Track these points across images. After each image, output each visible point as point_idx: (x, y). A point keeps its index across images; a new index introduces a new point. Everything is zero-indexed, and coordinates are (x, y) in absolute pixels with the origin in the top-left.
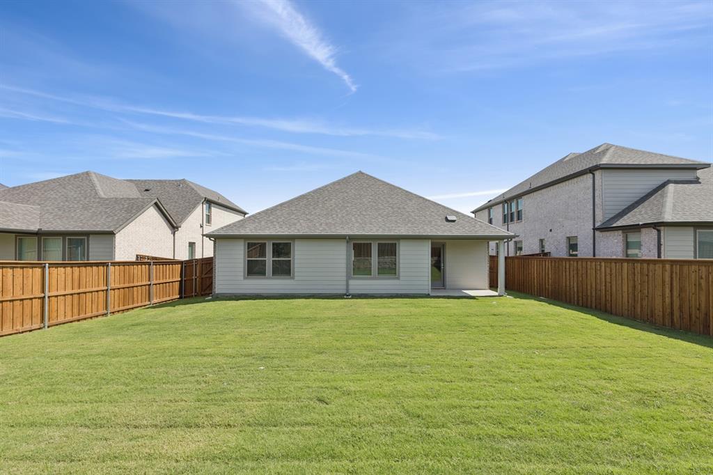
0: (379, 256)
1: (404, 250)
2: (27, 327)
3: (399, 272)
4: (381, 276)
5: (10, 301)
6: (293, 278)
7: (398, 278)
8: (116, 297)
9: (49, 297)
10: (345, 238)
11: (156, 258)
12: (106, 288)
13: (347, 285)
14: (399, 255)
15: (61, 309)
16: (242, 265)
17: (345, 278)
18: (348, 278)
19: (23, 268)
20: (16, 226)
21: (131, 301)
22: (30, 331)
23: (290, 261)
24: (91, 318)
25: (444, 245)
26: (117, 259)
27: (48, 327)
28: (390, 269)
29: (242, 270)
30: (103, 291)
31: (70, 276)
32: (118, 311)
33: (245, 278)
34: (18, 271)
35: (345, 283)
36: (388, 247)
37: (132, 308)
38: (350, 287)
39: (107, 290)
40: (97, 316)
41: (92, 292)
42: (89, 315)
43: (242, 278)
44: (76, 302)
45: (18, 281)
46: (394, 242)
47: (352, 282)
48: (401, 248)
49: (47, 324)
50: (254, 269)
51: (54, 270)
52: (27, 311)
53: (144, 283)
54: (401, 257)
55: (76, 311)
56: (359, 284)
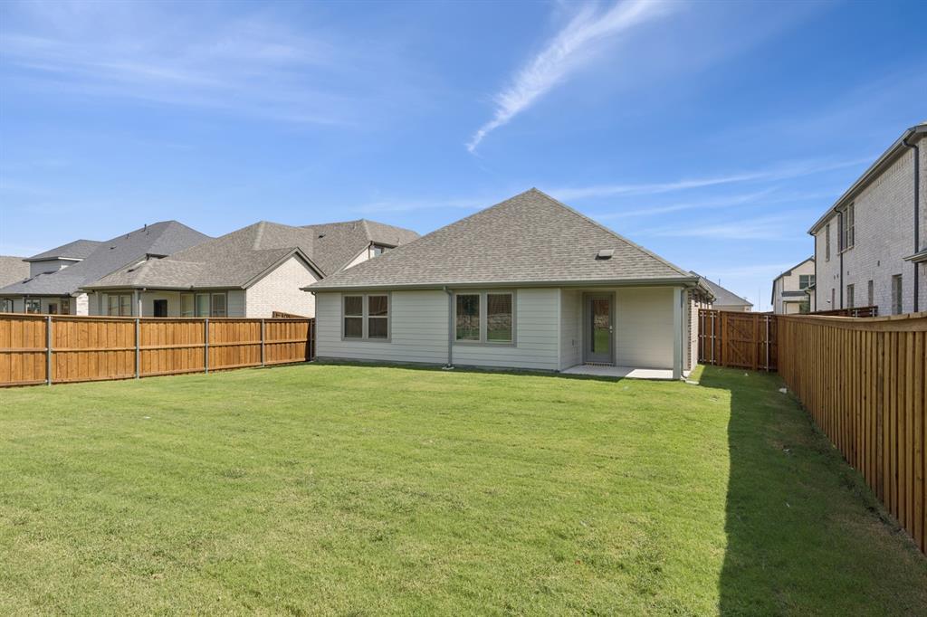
0: (488, 314)
1: (522, 304)
2: (120, 376)
3: (516, 336)
4: (492, 341)
5: (105, 351)
6: (390, 341)
7: (514, 345)
8: (217, 354)
9: (141, 350)
10: (442, 290)
11: (288, 316)
12: (204, 345)
13: (450, 353)
14: (516, 312)
15: (156, 363)
16: (339, 324)
17: (447, 343)
18: (451, 344)
19: (116, 323)
20: (173, 284)
21: (236, 360)
22: (124, 379)
23: (386, 319)
24: (187, 373)
25: (612, 296)
26: (249, 316)
27: (140, 377)
28: (503, 333)
29: (339, 329)
30: (201, 347)
31: (163, 332)
32: (220, 370)
33: (343, 340)
34: (112, 325)
35: (447, 349)
36: (502, 300)
37: (239, 368)
38: (454, 356)
39: (205, 347)
40: (194, 372)
41: (188, 348)
42: (186, 370)
43: (340, 339)
44: (170, 357)
45: (112, 334)
46: (509, 293)
47: (456, 349)
48: (519, 302)
49: (139, 375)
50: (351, 330)
51: (147, 326)
52: (121, 361)
53: (254, 342)
54: (519, 315)
55: (170, 365)
56: (465, 353)
